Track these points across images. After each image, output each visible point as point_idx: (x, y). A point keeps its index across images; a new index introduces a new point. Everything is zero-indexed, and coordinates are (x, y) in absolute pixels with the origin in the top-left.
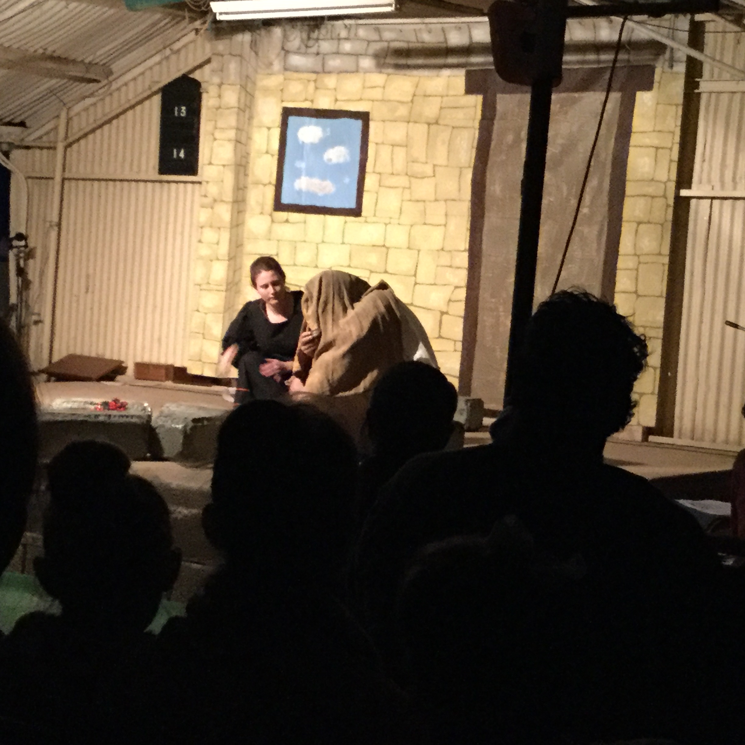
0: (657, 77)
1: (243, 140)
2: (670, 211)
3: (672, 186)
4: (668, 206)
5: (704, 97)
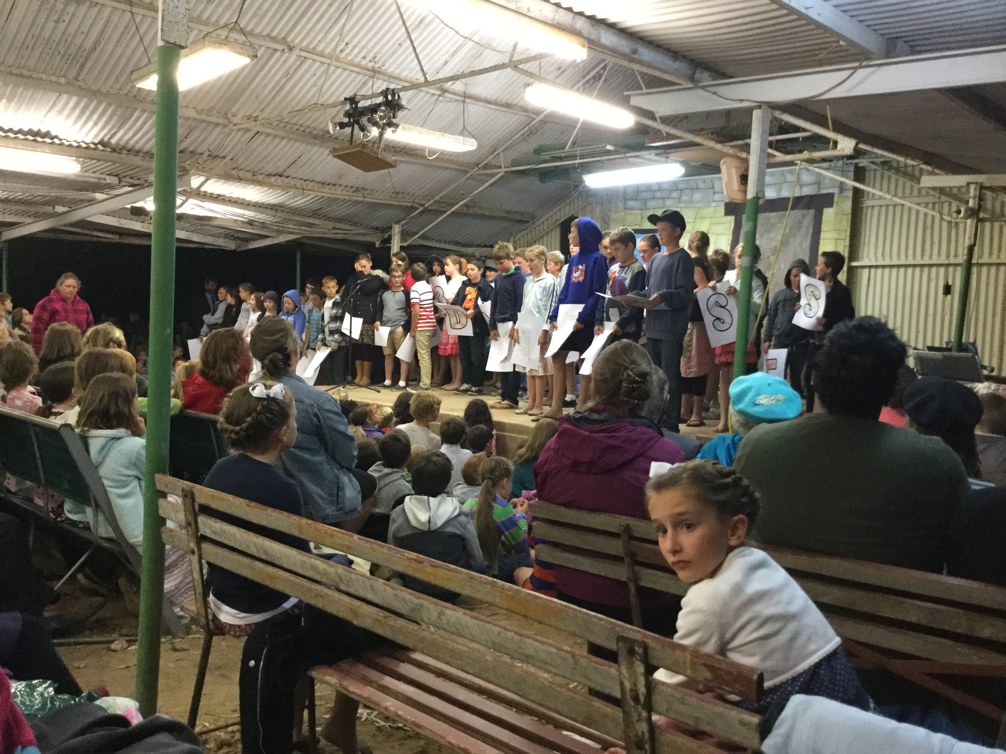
0: (835, 200)
5: (864, 210)
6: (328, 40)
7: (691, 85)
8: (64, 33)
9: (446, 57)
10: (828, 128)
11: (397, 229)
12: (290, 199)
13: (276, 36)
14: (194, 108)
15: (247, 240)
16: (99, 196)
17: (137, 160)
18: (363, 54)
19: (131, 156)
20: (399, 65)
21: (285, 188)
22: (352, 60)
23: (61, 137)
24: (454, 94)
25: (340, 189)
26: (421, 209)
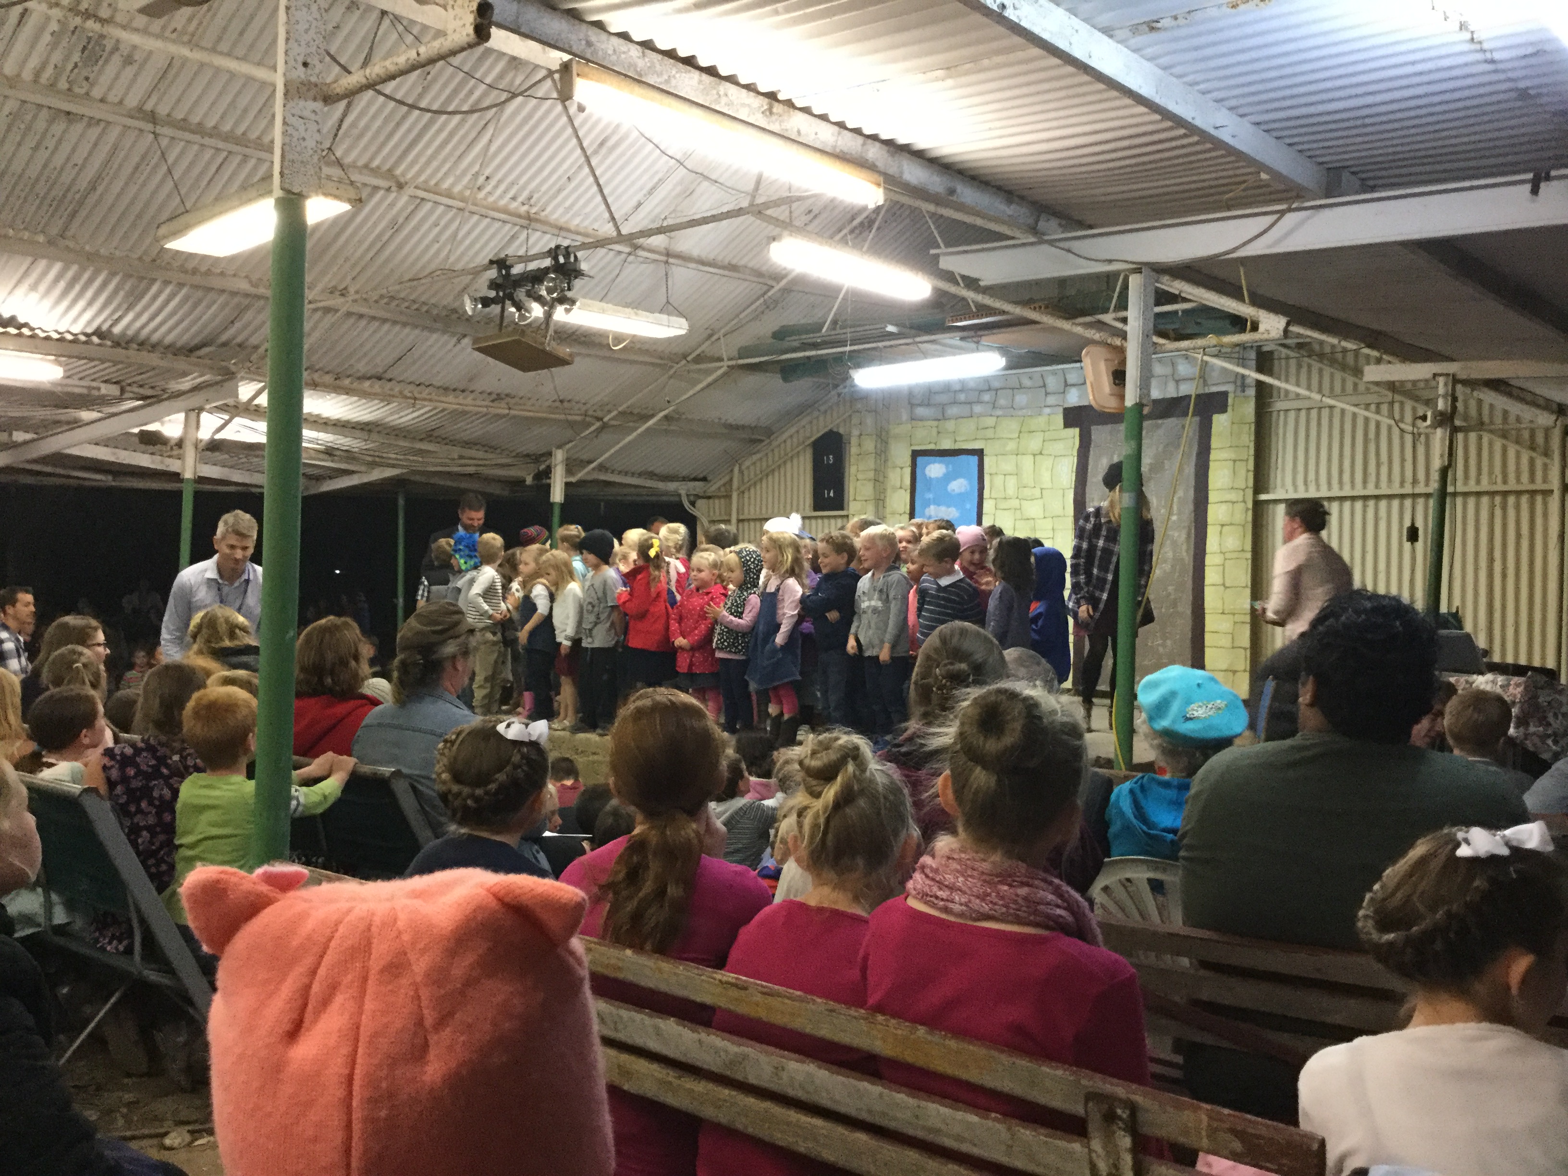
0: (1230, 401)
1: (880, 479)
2: (1250, 513)
3: (1250, 493)
4: (1247, 509)
5: (1275, 415)
6: (458, 172)
7: (1032, 239)
8: (45, 166)
9: (639, 197)
10: (1243, 301)
11: (559, 456)
12: (392, 414)
13: (378, 167)
14: (247, 277)
15: (319, 479)
16: (86, 415)
17: (154, 359)
18: (511, 194)
19: (144, 353)
20: (568, 209)
21: (387, 398)
22: (495, 202)
23: (33, 325)
24: (650, 251)
25: (472, 396)
26: (598, 424)
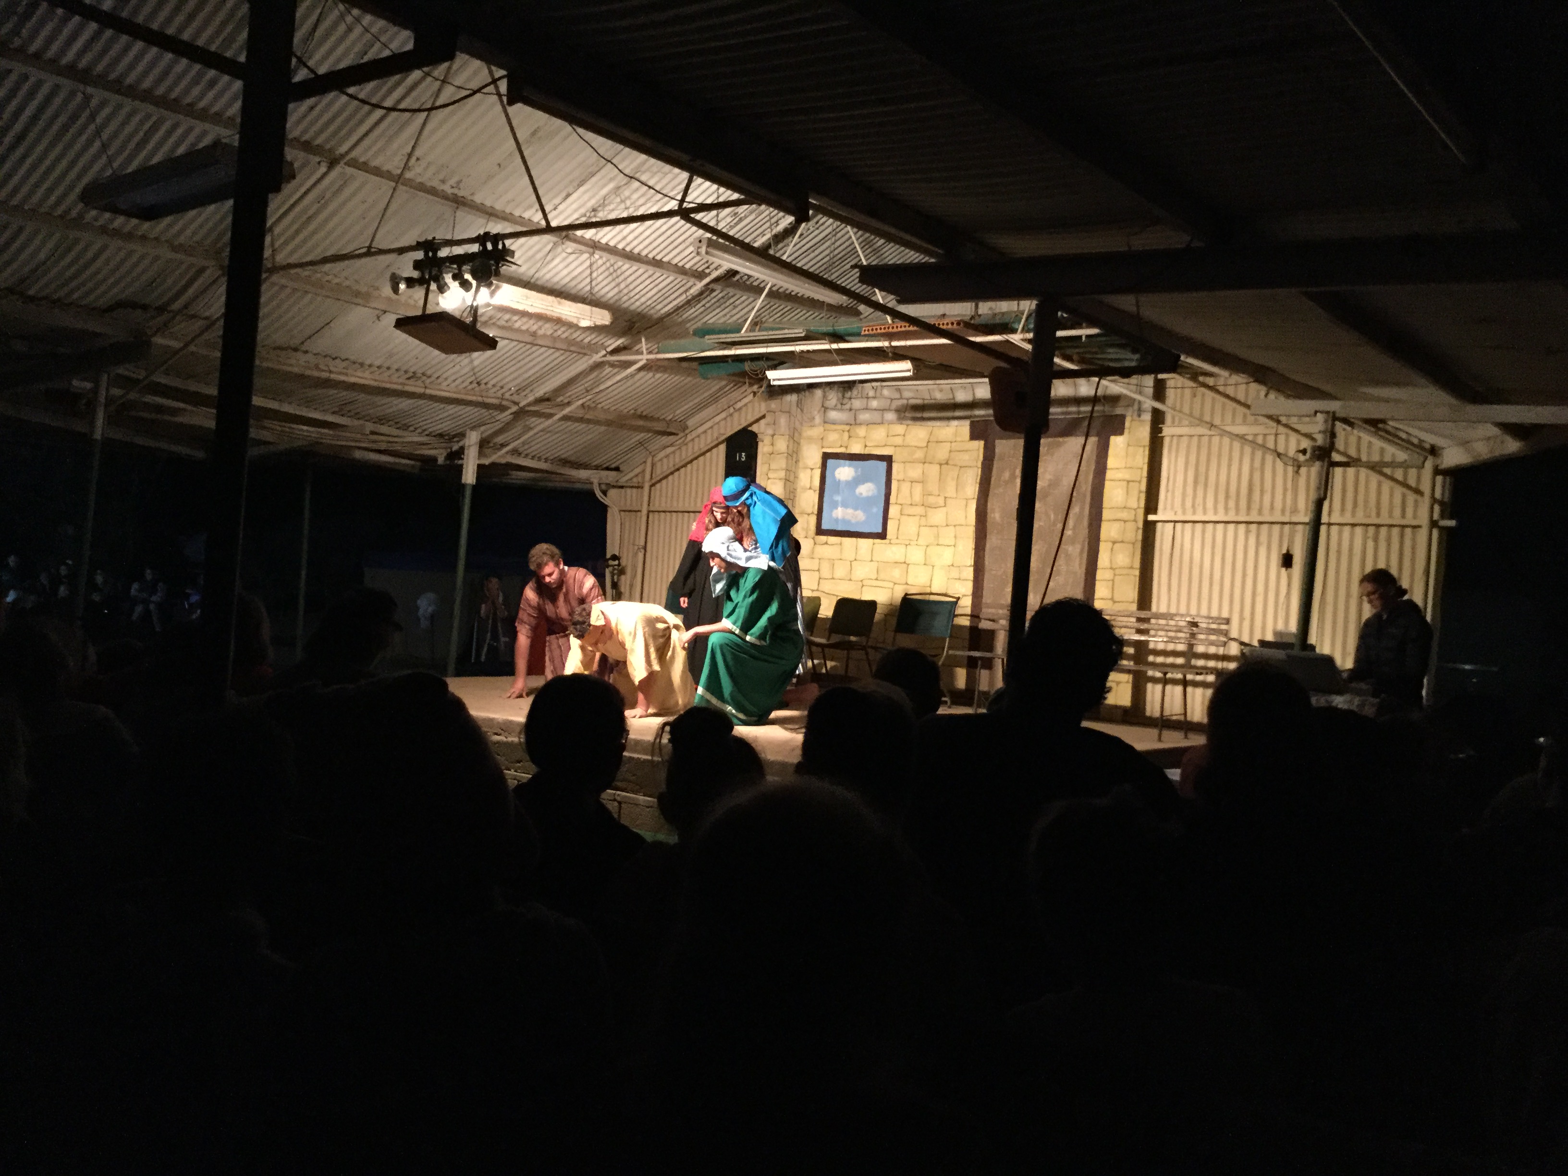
0: (1127, 424)
1: (792, 479)
2: (1140, 532)
3: (1141, 512)
4: (1138, 528)
5: (1167, 439)
6: (390, 151)
9: (570, 188)
11: (473, 438)
18: (441, 176)
20: (498, 195)
22: (425, 182)
24: (577, 242)
25: (386, 373)
26: (514, 409)
